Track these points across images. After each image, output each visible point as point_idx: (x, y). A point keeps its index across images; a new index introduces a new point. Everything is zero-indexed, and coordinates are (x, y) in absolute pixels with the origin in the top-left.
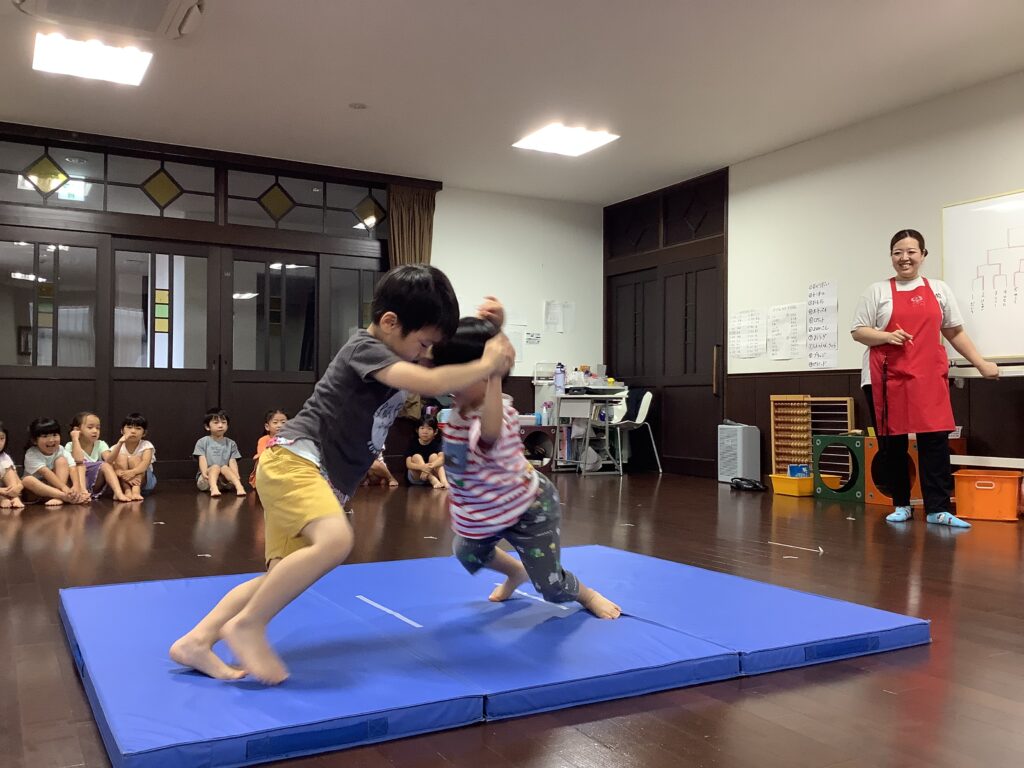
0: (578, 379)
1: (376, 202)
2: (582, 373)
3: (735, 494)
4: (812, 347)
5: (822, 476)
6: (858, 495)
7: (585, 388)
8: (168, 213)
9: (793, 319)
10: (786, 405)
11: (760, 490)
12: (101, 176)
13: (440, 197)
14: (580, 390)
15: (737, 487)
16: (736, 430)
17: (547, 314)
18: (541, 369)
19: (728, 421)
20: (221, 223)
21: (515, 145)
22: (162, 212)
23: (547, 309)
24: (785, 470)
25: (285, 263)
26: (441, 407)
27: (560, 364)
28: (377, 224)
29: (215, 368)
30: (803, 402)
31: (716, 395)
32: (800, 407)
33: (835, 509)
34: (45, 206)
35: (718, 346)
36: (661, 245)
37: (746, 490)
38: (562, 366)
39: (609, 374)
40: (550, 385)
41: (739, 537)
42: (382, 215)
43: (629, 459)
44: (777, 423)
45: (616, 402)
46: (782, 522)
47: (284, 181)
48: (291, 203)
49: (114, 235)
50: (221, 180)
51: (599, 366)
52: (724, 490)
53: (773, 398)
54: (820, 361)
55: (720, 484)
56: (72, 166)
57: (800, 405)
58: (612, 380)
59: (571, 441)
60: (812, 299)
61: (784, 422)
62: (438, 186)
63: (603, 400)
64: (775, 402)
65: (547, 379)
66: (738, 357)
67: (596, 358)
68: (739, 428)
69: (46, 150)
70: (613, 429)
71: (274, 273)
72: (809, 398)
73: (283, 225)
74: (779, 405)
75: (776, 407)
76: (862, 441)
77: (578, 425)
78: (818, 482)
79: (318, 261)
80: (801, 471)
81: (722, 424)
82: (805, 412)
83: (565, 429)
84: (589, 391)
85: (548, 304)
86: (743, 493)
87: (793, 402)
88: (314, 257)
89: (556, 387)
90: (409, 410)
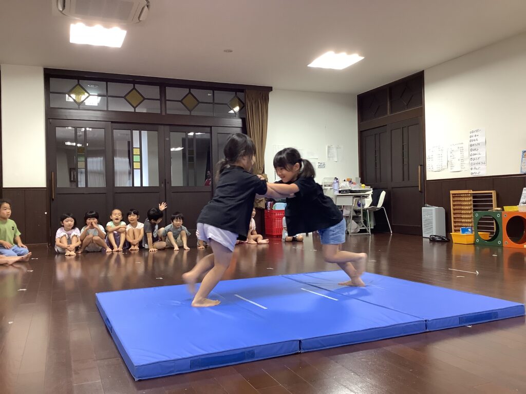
0: (346, 186)
1: (239, 99)
2: (348, 183)
3: (432, 244)
4: (472, 164)
5: (479, 233)
6: (499, 242)
7: (350, 190)
8: (138, 110)
9: (462, 150)
10: (459, 195)
11: (446, 241)
12: (105, 93)
13: (271, 95)
14: (346, 191)
15: (433, 240)
16: (432, 210)
17: (328, 152)
18: (326, 181)
19: (428, 205)
20: (164, 114)
21: (309, 66)
22: (135, 110)
23: (328, 150)
24: (459, 230)
25: (195, 132)
26: (275, 202)
27: (336, 178)
28: (240, 110)
29: (162, 185)
30: (468, 194)
31: (421, 192)
32: (466, 196)
33: (486, 250)
34: (79, 109)
35: (421, 165)
36: (389, 113)
37: (438, 241)
38: (337, 179)
39: (362, 182)
40: (331, 189)
41: (435, 266)
42: (242, 105)
43: (374, 227)
44: (454, 205)
45: (366, 197)
46: (458, 258)
47: (193, 91)
48: (197, 102)
49: (112, 122)
50: (163, 93)
51: (356, 178)
52: (426, 242)
53: (452, 192)
54: (477, 171)
55: (424, 239)
56: (91, 88)
57: (466, 195)
58: (364, 185)
60: (472, 138)
61: (458, 205)
62: (270, 89)
63: (359, 196)
64: (453, 194)
65: (329, 186)
66: (432, 171)
67: (355, 174)
68: (434, 208)
69: (78, 82)
70: (365, 211)
71: (190, 137)
72: (471, 192)
73: (193, 113)
74: (455, 195)
75: (453, 197)
76: (501, 214)
77: (346, 209)
78: (477, 236)
79: (211, 130)
80: (468, 231)
81: (424, 207)
82: (469, 199)
84: (351, 191)
85: (329, 147)
86: (436, 243)
87: (463, 194)
88: (209, 129)
89: (334, 190)
90: (259, 204)
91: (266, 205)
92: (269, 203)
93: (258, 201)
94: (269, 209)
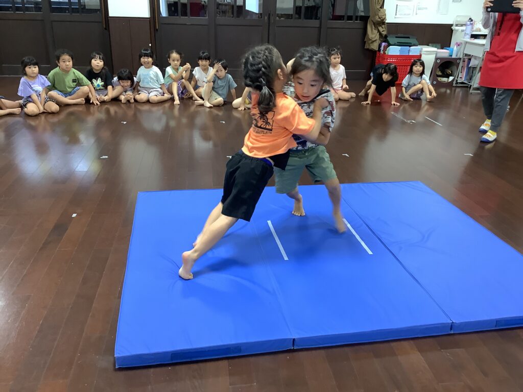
18: (459, 19)
26: (389, 45)
27: (470, 19)
29: (266, 18)
38: (472, 21)
40: (462, 31)
59: (469, 68)
65: (462, 25)
77: (474, 59)
83: (466, 60)
89: (465, 34)
90: (371, 44)
91: (380, 46)
92: (383, 44)
93: (370, 42)
94: (382, 52)
